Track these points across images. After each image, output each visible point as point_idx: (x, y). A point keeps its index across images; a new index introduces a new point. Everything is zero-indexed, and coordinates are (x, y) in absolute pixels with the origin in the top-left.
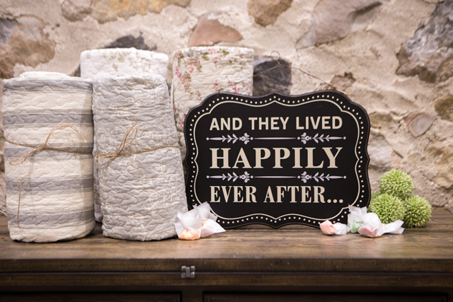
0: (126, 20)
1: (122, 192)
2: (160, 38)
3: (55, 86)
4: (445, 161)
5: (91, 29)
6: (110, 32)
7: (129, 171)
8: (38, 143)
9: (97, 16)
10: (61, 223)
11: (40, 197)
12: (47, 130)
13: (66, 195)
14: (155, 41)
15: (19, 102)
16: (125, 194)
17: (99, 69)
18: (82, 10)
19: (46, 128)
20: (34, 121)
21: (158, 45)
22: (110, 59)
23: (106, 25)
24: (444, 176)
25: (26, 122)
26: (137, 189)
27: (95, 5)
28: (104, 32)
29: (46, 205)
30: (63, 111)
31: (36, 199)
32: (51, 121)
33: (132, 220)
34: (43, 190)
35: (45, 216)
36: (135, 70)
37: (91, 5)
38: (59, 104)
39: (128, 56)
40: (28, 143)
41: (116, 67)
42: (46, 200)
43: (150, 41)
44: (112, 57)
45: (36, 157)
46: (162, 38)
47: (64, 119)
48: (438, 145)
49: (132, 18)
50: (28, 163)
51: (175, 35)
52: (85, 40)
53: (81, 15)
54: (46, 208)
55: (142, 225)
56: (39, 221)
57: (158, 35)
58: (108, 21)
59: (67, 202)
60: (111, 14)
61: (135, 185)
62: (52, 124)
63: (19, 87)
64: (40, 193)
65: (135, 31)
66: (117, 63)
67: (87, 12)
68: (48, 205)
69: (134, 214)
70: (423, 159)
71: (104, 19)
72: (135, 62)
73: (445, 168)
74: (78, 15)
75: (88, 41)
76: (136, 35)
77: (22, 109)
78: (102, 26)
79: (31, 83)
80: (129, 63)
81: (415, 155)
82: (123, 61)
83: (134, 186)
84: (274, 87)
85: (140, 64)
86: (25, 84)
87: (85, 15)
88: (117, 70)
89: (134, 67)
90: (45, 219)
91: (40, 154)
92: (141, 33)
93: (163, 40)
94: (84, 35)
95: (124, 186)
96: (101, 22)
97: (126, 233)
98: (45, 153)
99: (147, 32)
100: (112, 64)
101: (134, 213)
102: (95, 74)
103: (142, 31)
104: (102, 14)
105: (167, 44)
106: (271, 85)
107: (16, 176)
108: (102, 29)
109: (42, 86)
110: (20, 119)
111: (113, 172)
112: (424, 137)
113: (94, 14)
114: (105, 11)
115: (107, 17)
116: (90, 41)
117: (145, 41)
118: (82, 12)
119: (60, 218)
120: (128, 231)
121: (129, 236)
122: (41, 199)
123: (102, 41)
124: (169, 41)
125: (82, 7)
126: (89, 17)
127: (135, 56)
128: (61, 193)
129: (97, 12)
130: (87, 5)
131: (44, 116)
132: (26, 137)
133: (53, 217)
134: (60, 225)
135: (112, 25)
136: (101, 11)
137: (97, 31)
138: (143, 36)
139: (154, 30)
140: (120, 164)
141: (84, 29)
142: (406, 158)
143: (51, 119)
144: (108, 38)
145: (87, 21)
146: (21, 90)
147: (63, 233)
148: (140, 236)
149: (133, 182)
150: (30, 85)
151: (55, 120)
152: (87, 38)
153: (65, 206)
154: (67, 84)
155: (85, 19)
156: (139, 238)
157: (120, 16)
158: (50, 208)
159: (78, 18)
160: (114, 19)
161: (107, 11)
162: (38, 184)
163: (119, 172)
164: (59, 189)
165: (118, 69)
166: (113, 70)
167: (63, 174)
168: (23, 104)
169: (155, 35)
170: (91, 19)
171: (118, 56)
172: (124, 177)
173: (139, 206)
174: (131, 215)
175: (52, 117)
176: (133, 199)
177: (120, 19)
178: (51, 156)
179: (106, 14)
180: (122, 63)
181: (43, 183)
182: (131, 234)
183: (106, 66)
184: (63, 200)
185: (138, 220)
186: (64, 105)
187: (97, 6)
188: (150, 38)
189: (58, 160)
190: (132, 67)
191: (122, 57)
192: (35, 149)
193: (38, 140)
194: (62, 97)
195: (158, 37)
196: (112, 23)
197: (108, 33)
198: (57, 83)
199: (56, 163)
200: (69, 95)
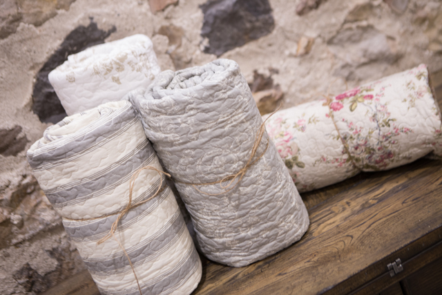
0: (67, 10)
1: (266, 205)
2: (116, 16)
3: (109, 132)
4: (431, 26)
5: (30, 38)
6: (55, 32)
7: (265, 177)
8: (119, 207)
9: (30, 19)
10: (184, 278)
11: (150, 263)
12: (123, 187)
13: (174, 245)
14: (112, 21)
15: (74, 171)
16: (269, 205)
17: (94, 89)
18: (11, 18)
19: (122, 185)
20: (104, 185)
21: (117, 25)
22: (106, 74)
23: (47, 25)
24: (436, 41)
25: (93, 190)
26: (279, 191)
27: (21, 7)
28: (46, 35)
29: (160, 268)
30: (129, 156)
31: (146, 267)
32: (124, 175)
33: (285, 226)
34: (149, 254)
35: (164, 280)
36: (139, 72)
37: (18, 9)
38: (121, 151)
39: (126, 61)
40: (107, 212)
41: (117, 80)
42: (158, 263)
43: (105, 23)
44: (108, 70)
45: (125, 223)
46: (119, 15)
47: (134, 164)
48: (421, 14)
49: (73, 5)
50: (117, 234)
51: (131, 6)
52: (28, 54)
53: (12, 26)
54: (162, 271)
55: (295, 225)
56: (160, 289)
57: (113, 13)
58: (46, 19)
59: (179, 252)
60: (47, 10)
61: (276, 188)
62: (126, 178)
63: (66, 153)
64: (147, 259)
65: (84, 19)
66: (117, 75)
67: (18, 19)
68: (163, 266)
69: (284, 219)
70: (412, 33)
71: (40, 19)
72: (136, 64)
73: (434, 33)
74: (8, 28)
75: (32, 53)
76: (87, 23)
77: (81, 177)
78: (41, 28)
79: (79, 143)
80: (130, 68)
81: (405, 32)
82: (123, 69)
83: (276, 190)
84: (257, 20)
85: (141, 64)
86: (72, 146)
87: (16, 24)
88: (120, 83)
89: (137, 71)
90: (165, 283)
91: (128, 217)
92: (91, 18)
93: (121, 16)
94: (25, 48)
95: (266, 197)
96: (38, 24)
97: (281, 244)
98: (132, 213)
99: (99, 15)
100: (110, 78)
101: (284, 217)
102: (90, 97)
103: (91, 16)
104: (35, 14)
105: (127, 19)
106: (254, 19)
107: (108, 254)
108: (44, 33)
109: (95, 140)
110: (84, 189)
111: (248, 189)
112: (408, 10)
113: (26, 18)
114: (38, 9)
115: (44, 15)
116: (35, 52)
117: (99, 27)
118: (12, 22)
119: (181, 273)
120: (283, 241)
121: (285, 244)
122: (152, 265)
123: (49, 46)
124: (128, 16)
125: (9, 15)
126: (22, 24)
127: (133, 56)
128: (169, 247)
129: (28, 15)
130: (14, 11)
131: (113, 172)
132: (103, 206)
133: (173, 276)
134: (183, 281)
135: (53, 23)
136: (33, 11)
137: (38, 37)
138: (95, 21)
139: (106, 9)
140: (253, 176)
141: (22, 41)
142: (398, 39)
143: (122, 172)
144: (55, 40)
145: (23, 30)
146: (70, 156)
147: (189, 286)
148: (297, 237)
149: (273, 186)
150: (79, 146)
151: (126, 171)
152: (29, 51)
153: (178, 258)
154: (119, 122)
155: (19, 29)
156: (296, 239)
157: (58, 9)
158: (167, 269)
159: (10, 30)
160: (54, 15)
161: (41, 8)
162: (141, 251)
163: (255, 186)
164: (165, 244)
165: (121, 81)
166: (115, 84)
167: (160, 226)
168: (80, 171)
169: (108, 15)
170: (27, 25)
171: (114, 66)
172: (263, 187)
173: (286, 208)
174: (282, 222)
175: (122, 170)
176: (279, 204)
177: (61, 12)
178: (140, 214)
179: (41, 12)
180: (123, 72)
181: (146, 246)
182: (287, 242)
183: (102, 83)
184: (174, 252)
185: (290, 222)
186: (127, 148)
187: (25, 7)
188: (104, 20)
189: (149, 213)
190: (135, 71)
191: (120, 66)
192: (119, 215)
193: (118, 203)
194: (120, 140)
195: (113, 16)
196: (52, 20)
197: (53, 34)
198: (109, 127)
199: (149, 217)
200: (126, 134)
